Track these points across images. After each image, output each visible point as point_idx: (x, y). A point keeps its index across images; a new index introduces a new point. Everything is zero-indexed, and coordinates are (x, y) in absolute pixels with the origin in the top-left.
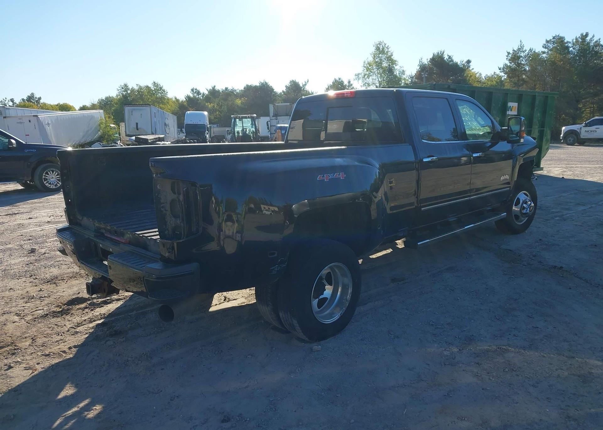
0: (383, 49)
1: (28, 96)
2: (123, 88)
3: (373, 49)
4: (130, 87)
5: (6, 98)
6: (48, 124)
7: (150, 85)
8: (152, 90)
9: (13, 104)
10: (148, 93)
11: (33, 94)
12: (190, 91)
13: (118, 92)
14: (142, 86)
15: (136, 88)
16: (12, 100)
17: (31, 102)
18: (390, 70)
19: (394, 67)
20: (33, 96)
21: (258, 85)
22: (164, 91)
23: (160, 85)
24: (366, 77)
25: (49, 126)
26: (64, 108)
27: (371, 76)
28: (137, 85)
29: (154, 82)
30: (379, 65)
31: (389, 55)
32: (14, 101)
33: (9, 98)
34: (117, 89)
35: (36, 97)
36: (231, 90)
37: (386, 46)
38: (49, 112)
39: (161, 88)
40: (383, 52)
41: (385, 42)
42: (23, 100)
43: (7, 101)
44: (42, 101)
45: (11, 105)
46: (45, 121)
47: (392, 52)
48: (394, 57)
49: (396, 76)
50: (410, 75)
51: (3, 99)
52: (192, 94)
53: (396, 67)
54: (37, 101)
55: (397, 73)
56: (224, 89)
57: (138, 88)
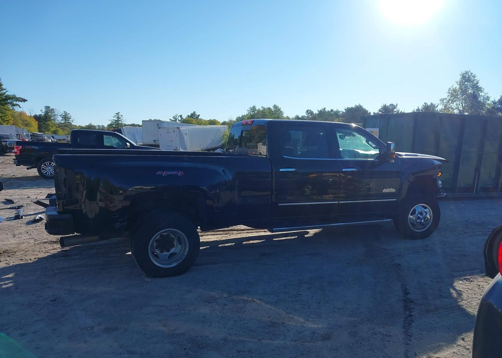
0: (469, 77)
1: (192, 114)
2: (251, 109)
3: (459, 78)
4: (257, 109)
5: (177, 115)
6: (186, 134)
7: (272, 107)
8: (272, 111)
9: (181, 119)
10: (269, 113)
11: (195, 112)
12: (306, 111)
13: (248, 112)
14: (265, 108)
15: (261, 109)
16: (181, 116)
17: (193, 118)
18: (475, 97)
19: (479, 94)
20: (195, 114)
21: (354, 107)
22: (281, 112)
23: (279, 108)
24: (450, 102)
25: (186, 136)
26: (213, 122)
27: (455, 101)
28: (262, 107)
29: (275, 105)
30: (464, 91)
31: (475, 82)
32: (182, 116)
33: (179, 115)
34: (248, 110)
35: (196, 115)
36: (336, 111)
37: (473, 75)
38: (191, 126)
39: (279, 109)
40: (468, 80)
41: (472, 71)
42: (188, 116)
43: (178, 117)
44: (200, 117)
45: (180, 120)
46: (184, 131)
47: (478, 80)
48: (480, 85)
49: (480, 102)
50: (493, 101)
51: (175, 115)
52: (307, 114)
53: (481, 94)
54: (197, 117)
55: (481, 99)
56: (330, 110)
57: (262, 109)
